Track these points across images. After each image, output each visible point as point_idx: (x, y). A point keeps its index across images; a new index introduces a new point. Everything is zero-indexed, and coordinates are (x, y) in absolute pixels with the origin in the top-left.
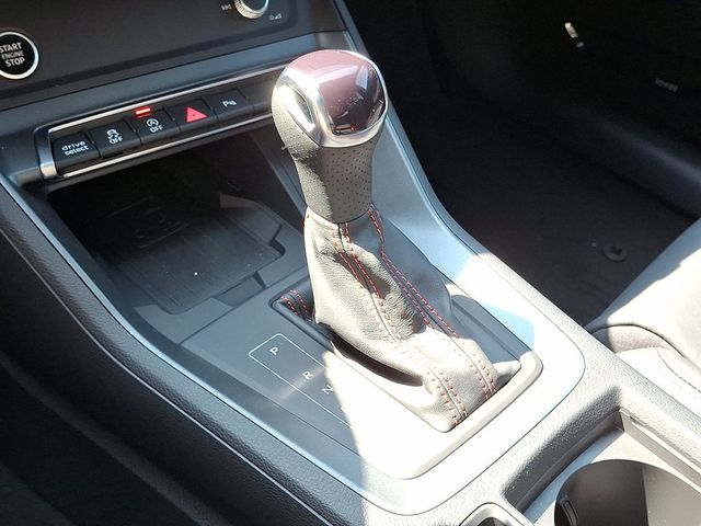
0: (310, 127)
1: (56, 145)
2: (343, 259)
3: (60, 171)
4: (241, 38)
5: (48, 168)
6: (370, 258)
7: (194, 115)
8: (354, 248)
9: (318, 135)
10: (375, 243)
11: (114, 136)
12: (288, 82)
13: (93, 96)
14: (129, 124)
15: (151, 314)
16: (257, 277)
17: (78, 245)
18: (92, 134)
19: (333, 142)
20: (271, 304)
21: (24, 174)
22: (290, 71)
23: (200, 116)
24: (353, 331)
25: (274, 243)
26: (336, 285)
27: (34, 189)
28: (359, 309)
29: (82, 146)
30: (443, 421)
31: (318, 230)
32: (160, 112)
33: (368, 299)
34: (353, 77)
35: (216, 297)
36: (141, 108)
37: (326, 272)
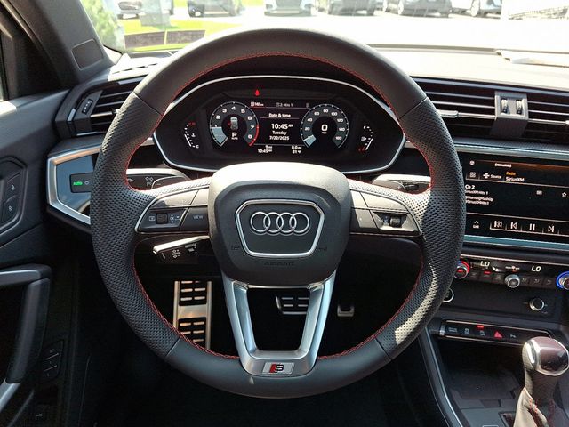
0: (533, 362)
1: (448, 326)
2: (531, 411)
3: (445, 334)
4: (530, 316)
5: (442, 332)
6: (543, 417)
7: (498, 335)
8: (538, 411)
9: (534, 365)
10: (548, 413)
11: (467, 331)
12: (531, 344)
14: (474, 329)
16: (499, 401)
18: (463, 327)
19: (540, 370)
20: (500, 413)
21: (433, 330)
22: (533, 340)
23: (500, 336)
25: (512, 392)
26: (525, 420)
27: (435, 337)
29: (455, 330)
31: (525, 396)
32: (486, 329)
34: (558, 352)
35: (482, 401)
36: (480, 325)
37: (523, 413)
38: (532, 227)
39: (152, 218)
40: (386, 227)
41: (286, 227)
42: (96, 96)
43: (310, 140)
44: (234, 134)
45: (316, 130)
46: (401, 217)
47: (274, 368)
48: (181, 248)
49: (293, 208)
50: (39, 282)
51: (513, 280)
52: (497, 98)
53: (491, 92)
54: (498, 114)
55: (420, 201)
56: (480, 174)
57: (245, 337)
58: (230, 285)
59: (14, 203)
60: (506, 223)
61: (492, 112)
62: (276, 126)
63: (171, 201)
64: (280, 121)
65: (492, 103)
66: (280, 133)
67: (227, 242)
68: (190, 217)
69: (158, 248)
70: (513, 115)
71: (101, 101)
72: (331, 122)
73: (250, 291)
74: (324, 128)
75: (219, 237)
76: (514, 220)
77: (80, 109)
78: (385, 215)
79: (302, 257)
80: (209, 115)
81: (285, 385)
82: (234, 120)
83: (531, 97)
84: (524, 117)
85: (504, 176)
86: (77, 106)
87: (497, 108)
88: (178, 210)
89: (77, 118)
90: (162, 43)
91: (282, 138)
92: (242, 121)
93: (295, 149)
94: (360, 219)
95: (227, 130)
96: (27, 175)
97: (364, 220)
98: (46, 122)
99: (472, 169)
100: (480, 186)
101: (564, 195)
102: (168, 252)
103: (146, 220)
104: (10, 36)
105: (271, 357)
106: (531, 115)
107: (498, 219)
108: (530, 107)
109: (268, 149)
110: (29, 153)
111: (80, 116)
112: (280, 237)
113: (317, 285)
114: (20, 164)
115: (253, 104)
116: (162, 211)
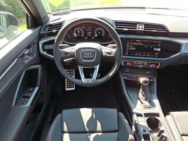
2: (142, 93)
5: (126, 78)
6: (144, 93)
7: (138, 78)
9: (142, 83)
13: (132, 75)
14: (133, 77)
15: (129, 91)
17: (125, 84)
18: (130, 77)
20: (137, 94)
21: (124, 78)
24: (140, 98)
26: (141, 94)
27: (124, 79)
28: (142, 97)
30: (144, 107)
31: (141, 90)
33: (143, 96)
36: (135, 77)
37: (140, 93)
38: (144, 54)
39: (65, 55)
40: (108, 55)
41: (89, 56)
42: (48, 28)
43: (96, 35)
44: (79, 35)
45: (97, 33)
46: (111, 53)
47: (88, 81)
48: (69, 60)
49: (88, 52)
50: (40, 68)
51: (141, 66)
52: (137, 25)
53: (136, 24)
54: (137, 29)
55: (114, 50)
56: (133, 43)
57: (82, 76)
58: (79, 67)
59: (34, 52)
60: (138, 54)
61: (136, 29)
62: (88, 32)
63: (68, 51)
64: (89, 31)
65: (136, 26)
66: (89, 34)
67: (79, 59)
68: (71, 54)
69: (65, 60)
70: (141, 29)
71: (49, 29)
72: (101, 31)
73: (83, 68)
74: (99, 33)
75: (77, 58)
76: (140, 53)
77: (45, 31)
78: (108, 53)
79: (93, 61)
80: (73, 30)
81: (90, 84)
82: (79, 31)
83: (145, 25)
84: (143, 30)
85: (138, 43)
86: (44, 31)
87: (137, 28)
88: (69, 53)
89: (44, 33)
90: (60, 11)
91: (90, 35)
92: (80, 32)
93: (93, 38)
94: (103, 54)
95: (77, 34)
96: (36, 46)
97: (104, 54)
98: (38, 34)
99: (131, 42)
100: (133, 46)
101: (151, 47)
102: (67, 61)
103: (63, 55)
104: (30, 16)
105: (87, 80)
106: (145, 29)
107: (137, 53)
108: (145, 27)
109: (87, 38)
110: (36, 41)
111: (45, 32)
112: (88, 58)
113: (96, 66)
114: (34, 44)
115: (83, 28)
116: (66, 53)
